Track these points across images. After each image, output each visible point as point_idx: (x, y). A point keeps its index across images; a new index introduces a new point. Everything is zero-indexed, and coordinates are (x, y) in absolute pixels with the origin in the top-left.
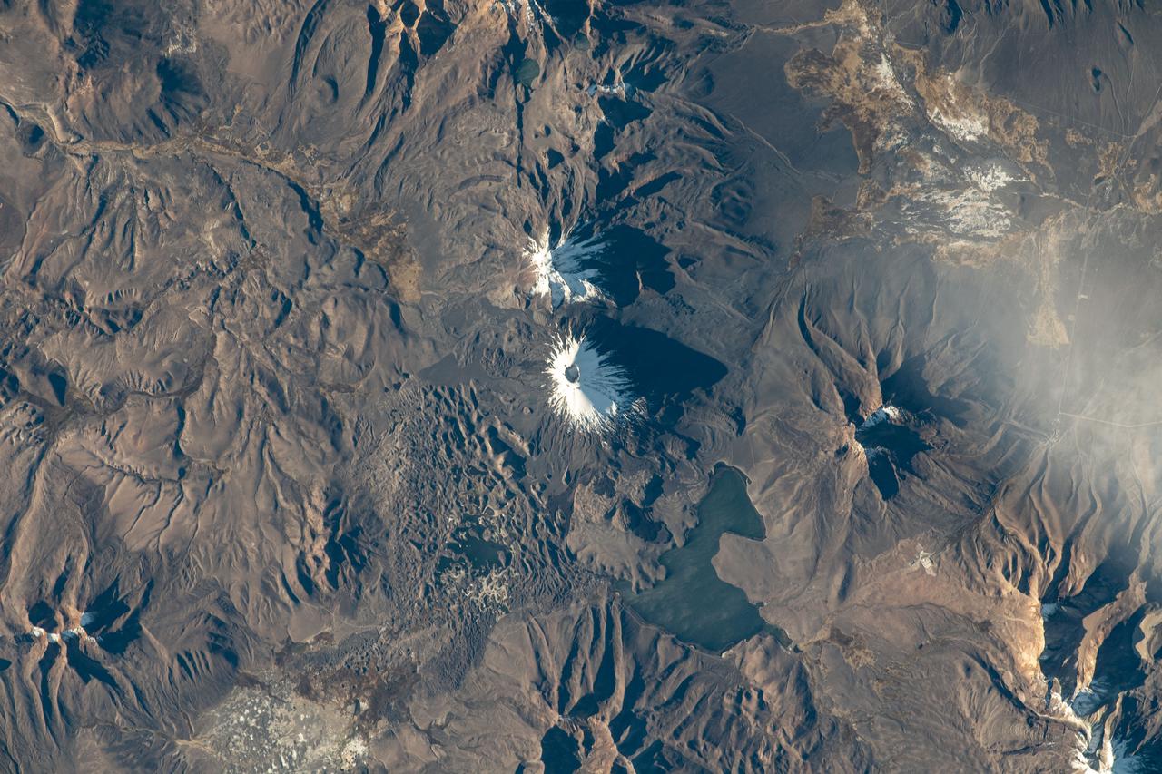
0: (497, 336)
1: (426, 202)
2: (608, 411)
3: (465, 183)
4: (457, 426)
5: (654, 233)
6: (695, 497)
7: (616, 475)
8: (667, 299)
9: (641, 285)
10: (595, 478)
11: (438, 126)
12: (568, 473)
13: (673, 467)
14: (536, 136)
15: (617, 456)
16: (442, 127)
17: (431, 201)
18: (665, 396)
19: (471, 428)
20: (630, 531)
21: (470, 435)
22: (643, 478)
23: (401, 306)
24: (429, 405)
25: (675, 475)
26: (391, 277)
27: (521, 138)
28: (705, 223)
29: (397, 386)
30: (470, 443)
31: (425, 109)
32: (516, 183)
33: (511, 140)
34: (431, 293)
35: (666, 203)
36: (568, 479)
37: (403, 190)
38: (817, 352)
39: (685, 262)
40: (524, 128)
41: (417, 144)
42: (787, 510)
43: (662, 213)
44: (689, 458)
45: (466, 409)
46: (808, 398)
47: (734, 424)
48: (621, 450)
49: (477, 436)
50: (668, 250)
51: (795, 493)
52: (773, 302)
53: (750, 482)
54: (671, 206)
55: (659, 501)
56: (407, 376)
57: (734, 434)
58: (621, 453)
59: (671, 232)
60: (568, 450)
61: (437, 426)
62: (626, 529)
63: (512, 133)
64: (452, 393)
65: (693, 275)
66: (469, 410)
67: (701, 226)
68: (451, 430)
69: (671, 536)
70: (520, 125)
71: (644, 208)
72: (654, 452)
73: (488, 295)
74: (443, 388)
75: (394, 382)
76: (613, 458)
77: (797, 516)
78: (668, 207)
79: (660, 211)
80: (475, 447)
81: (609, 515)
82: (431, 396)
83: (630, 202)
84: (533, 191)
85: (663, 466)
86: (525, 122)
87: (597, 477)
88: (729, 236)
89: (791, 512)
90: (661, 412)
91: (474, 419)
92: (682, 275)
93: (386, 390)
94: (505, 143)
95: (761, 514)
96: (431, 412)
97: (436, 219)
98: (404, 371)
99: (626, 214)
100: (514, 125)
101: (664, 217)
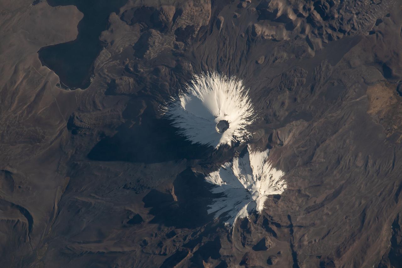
0: (295, 100)
1: (371, 162)
2: (188, 98)
3: (337, 194)
4: (322, 16)
5: (167, 230)
6: (104, 56)
7: (176, 46)
8: (149, 188)
9: (173, 193)
10: (194, 36)
11: (366, 221)
12: (219, 27)
13: (127, 69)
14: (279, 253)
15: (177, 61)
16: (363, 221)
17: (366, 165)
18: (140, 123)
19: (310, 20)
20: (158, 9)
21: (310, 15)
22: (152, 53)
23: (383, 78)
24: (349, 21)
25: (124, 63)
26: (394, 94)
27: (292, 246)
28: (123, 253)
29: (379, 22)
30: (309, 9)
31: (378, 229)
32: (292, 216)
33: (300, 241)
34: (358, 100)
35: (160, 254)
36: (219, 22)
37: (391, 161)
38: (13, 205)
39: (137, 220)
40: (290, 253)
41: (384, 199)
42: (22, 82)
43: (161, 247)
44: (113, 81)
45: (316, 32)
46: (15, 171)
47: (77, 123)
48: (174, 66)
49: (304, 17)
50: (152, 222)
51: (17, 99)
52: (57, 217)
53: (58, 85)
54: (154, 254)
55: (135, 39)
56: (372, 33)
57: (77, 114)
58: (174, 64)
59: (152, 235)
60: (221, 45)
61: (340, 9)
62: (162, 10)
63: (300, 247)
64: (330, 37)
65: (130, 212)
66: (313, 32)
67: (126, 249)
68: (327, 11)
69: (122, 18)
70: (295, 255)
71: (178, 245)
72: (145, 75)
73: (306, 124)
74: (338, 38)
75: (382, 25)
76: (180, 59)
77: (13, 81)
78: (157, 252)
79: (164, 247)
80: (304, 8)
81: (179, 13)
82: (348, 28)
83: (190, 245)
84: (276, 219)
85: (135, 67)
86: (290, 257)
87: (192, 38)
88: (101, 251)
89: (18, 82)
90: (142, 111)
91: (308, 28)
92: (137, 209)
93: (388, 15)
94: (306, 238)
95: (45, 67)
96: (347, 16)
97: (360, 155)
98: (375, 35)
99: (192, 236)
100: (300, 253)
101: (160, 245)
